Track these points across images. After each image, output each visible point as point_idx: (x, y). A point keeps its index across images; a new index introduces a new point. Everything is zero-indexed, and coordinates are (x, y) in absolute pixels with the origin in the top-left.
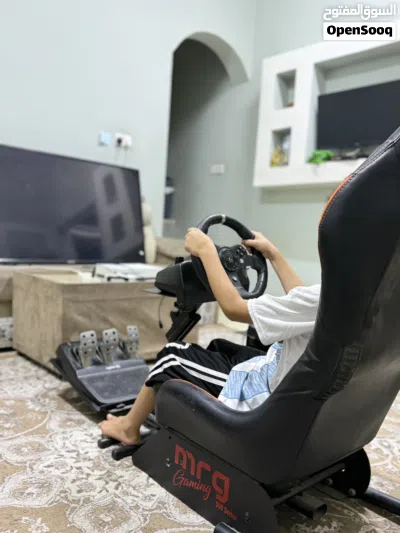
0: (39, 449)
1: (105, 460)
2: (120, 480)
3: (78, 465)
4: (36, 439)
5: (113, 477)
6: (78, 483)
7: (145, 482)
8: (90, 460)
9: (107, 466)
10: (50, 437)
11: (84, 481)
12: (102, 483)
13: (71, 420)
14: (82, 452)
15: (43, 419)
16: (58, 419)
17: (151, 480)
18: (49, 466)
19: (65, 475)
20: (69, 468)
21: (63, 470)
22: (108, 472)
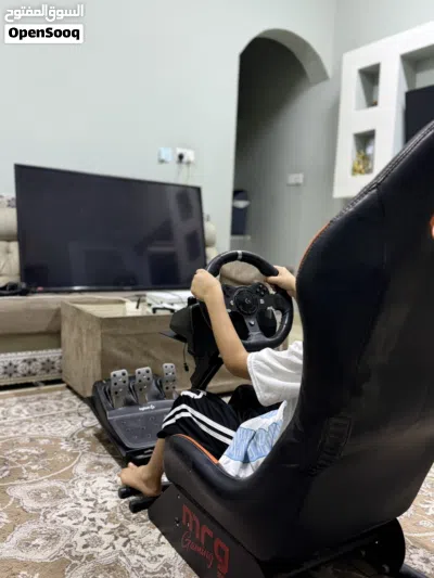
0: (59, 495)
1: (122, 512)
2: (131, 536)
3: (92, 516)
4: (59, 484)
5: (124, 533)
6: (86, 537)
7: (156, 540)
8: (107, 510)
9: (122, 519)
10: (73, 483)
11: (94, 534)
12: (112, 537)
13: (100, 464)
14: (100, 501)
15: (72, 461)
16: (87, 461)
17: (163, 539)
18: (63, 516)
19: (75, 527)
20: (81, 519)
21: (75, 521)
22: (121, 526)
